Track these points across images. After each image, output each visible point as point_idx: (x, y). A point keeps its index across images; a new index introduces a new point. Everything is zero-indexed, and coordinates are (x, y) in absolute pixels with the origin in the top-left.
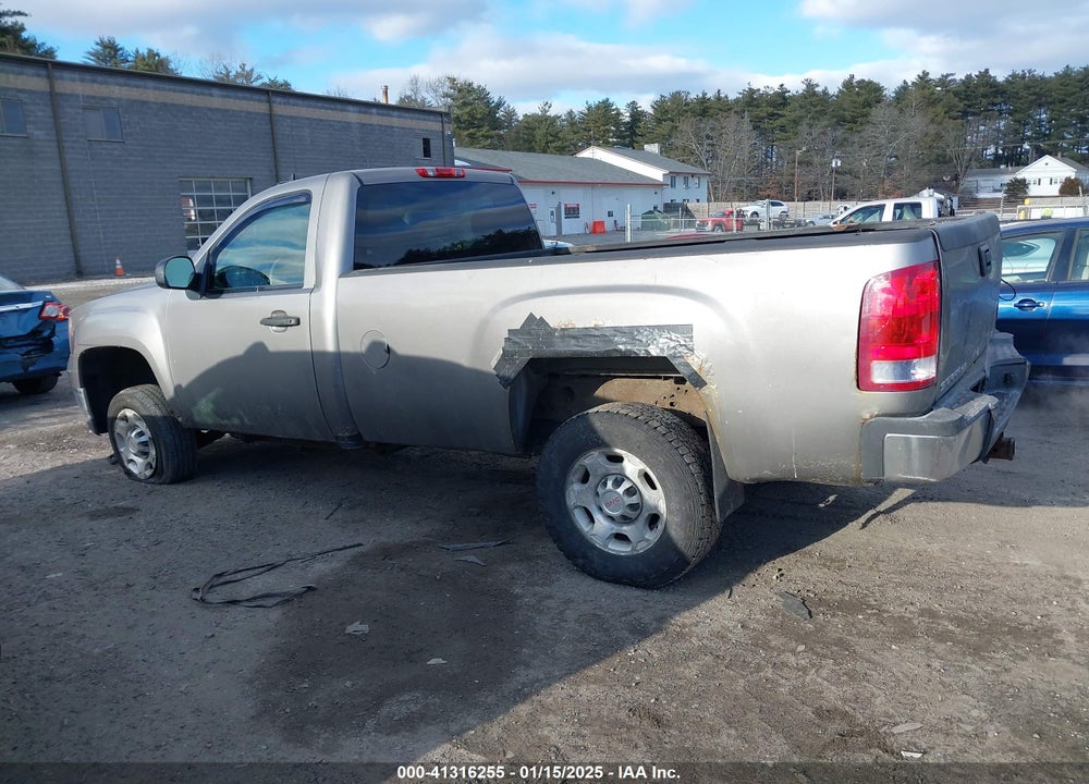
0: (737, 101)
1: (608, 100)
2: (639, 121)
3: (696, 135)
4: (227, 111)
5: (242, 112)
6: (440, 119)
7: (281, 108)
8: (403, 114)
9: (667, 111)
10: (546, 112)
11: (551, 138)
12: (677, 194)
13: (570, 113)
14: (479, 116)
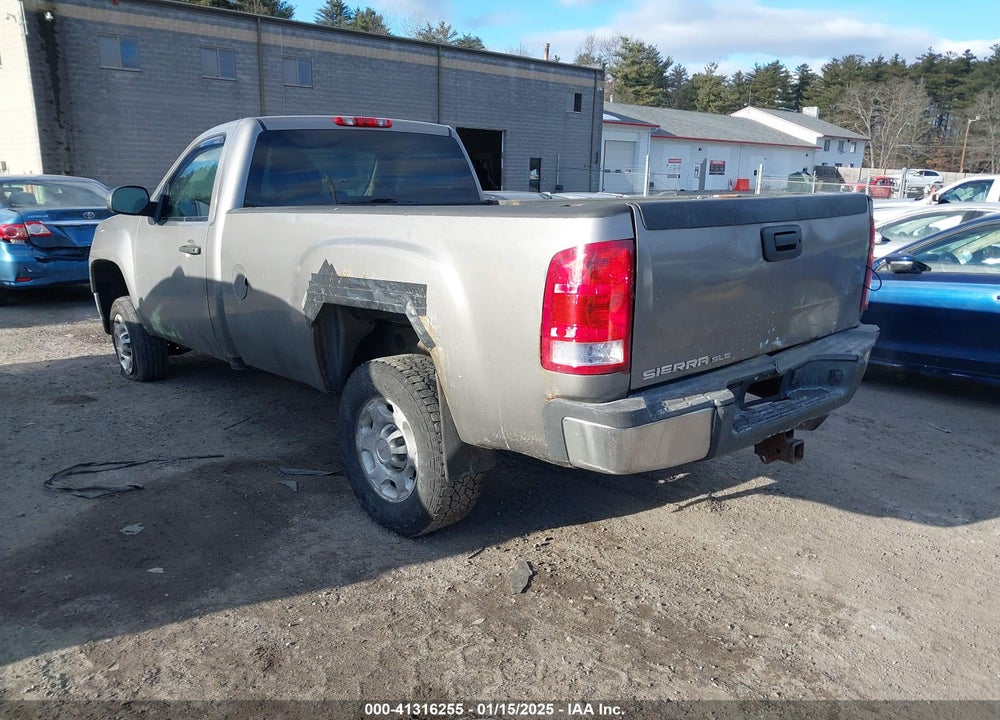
0: (916, 66)
1: (778, 62)
2: (808, 84)
3: (863, 99)
4: (401, 63)
5: (413, 64)
6: (594, 76)
7: (449, 62)
8: (558, 70)
9: (837, 75)
10: (712, 72)
11: (712, 98)
12: (829, 158)
13: (739, 74)
14: (646, 75)
